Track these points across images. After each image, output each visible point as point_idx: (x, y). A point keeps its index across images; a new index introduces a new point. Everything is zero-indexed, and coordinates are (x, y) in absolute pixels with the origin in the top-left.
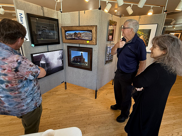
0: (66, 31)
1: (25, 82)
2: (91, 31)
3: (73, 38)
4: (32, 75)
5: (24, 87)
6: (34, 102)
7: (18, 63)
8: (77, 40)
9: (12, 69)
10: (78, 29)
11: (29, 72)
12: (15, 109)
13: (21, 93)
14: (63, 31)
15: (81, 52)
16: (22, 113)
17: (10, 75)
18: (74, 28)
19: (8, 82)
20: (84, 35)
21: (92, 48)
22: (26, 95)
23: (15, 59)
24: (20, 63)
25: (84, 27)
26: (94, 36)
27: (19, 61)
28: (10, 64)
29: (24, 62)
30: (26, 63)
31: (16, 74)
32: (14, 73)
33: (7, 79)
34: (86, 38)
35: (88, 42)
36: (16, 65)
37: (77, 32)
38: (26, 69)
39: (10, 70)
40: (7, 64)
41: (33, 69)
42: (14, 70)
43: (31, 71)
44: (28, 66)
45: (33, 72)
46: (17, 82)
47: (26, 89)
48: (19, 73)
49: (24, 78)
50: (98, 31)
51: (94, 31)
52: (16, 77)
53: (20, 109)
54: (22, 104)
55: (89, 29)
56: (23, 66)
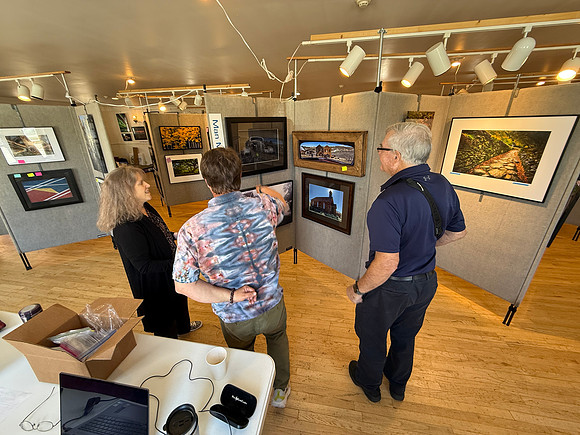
0: (301, 142)
2: (352, 144)
3: (314, 156)
8: (321, 161)
10: (324, 137)
14: (296, 141)
15: (330, 190)
18: (317, 136)
20: (336, 151)
21: (353, 184)
25: (337, 135)
26: (359, 155)
34: (342, 160)
35: (344, 169)
37: (324, 145)
50: (370, 143)
51: (359, 144)
55: (349, 140)
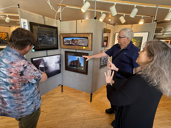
0: (64, 38)
1: (27, 85)
2: (87, 38)
3: (71, 44)
4: (35, 79)
5: (26, 90)
6: (34, 105)
7: (24, 68)
9: (18, 72)
11: (33, 76)
12: (15, 110)
13: (23, 96)
16: (21, 115)
17: (15, 78)
19: (13, 84)
20: (80, 41)
21: (88, 54)
22: (27, 98)
23: (22, 64)
24: (25, 68)
26: (90, 42)
27: (25, 66)
28: (17, 68)
29: (29, 67)
30: (31, 68)
31: (21, 78)
32: (20, 76)
33: (12, 81)
35: (84, 48)
36: (22, 69)
38: (30, 73)
39: (16, 73)
40: (14, 68)
41: (36, 74)
42: (20, 73)
43: (35, 76)
44: (32, 71)
45: (36, 77)
46: (21, 85)
47: (27, 92)
48: (23, 77)
49: (27, 82)
50: (93, 38)
52: (20, 80)
53: (20, 111)
54: (22, 107)
56: (28, 71)
